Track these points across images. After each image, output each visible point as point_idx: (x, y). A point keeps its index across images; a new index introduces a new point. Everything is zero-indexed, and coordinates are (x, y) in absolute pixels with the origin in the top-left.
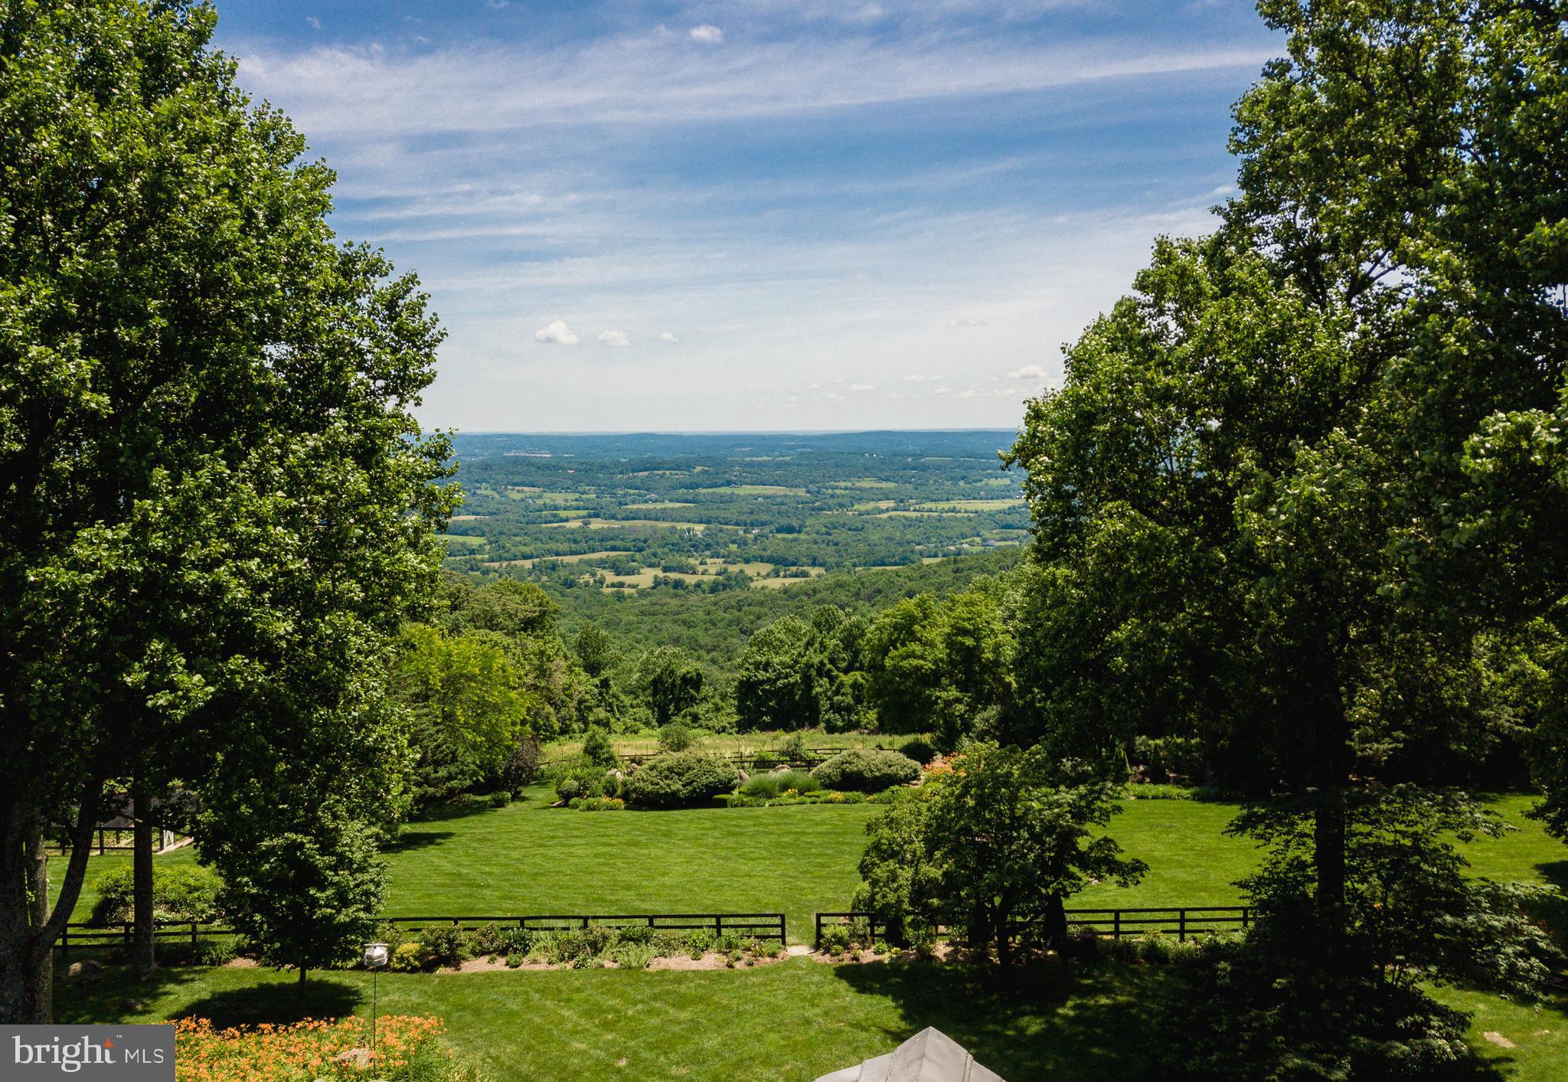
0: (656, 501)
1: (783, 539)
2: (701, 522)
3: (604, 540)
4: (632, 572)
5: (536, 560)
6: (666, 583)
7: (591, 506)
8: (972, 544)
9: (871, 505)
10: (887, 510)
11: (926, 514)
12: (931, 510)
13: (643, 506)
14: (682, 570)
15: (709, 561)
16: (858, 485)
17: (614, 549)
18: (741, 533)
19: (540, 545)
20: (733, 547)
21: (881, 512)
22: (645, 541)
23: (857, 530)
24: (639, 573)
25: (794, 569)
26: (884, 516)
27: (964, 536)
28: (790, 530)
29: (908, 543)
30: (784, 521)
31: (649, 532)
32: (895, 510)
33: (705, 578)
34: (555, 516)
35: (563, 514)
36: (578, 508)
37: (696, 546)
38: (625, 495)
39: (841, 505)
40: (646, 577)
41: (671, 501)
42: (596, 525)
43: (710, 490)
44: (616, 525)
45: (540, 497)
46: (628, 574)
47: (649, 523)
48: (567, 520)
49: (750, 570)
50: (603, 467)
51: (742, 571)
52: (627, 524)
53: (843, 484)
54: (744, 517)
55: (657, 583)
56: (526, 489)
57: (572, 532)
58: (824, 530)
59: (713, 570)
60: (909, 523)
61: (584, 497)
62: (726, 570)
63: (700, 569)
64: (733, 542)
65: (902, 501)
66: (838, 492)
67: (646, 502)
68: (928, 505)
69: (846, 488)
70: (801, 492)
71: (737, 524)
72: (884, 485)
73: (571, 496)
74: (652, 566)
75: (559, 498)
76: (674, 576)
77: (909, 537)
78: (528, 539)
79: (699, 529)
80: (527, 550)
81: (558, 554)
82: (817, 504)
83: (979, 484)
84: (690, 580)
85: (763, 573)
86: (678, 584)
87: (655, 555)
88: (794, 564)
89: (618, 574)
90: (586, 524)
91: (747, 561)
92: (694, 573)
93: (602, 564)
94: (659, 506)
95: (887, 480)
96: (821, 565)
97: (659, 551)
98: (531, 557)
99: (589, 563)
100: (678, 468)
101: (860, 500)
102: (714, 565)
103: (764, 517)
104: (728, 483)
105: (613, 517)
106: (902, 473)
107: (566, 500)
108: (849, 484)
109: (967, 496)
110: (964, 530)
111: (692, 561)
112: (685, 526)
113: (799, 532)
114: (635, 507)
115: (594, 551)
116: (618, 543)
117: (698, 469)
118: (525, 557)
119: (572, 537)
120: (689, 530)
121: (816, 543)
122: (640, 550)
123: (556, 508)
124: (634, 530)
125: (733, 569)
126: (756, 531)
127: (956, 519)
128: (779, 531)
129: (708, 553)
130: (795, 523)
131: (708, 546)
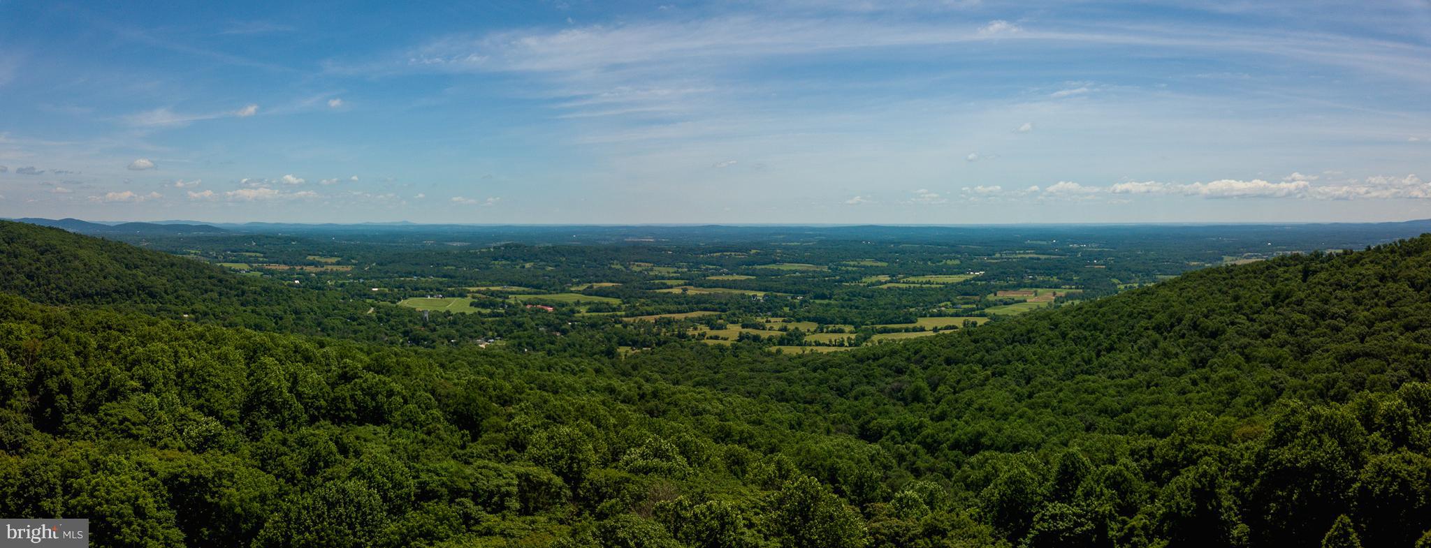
0: (727, 274)
1: (820, 304)
2: (760, 290)
3: (698, 303)
4: (721, 327)
5: (658, 317)
6: (748, 338)
7: (686, 277)
8: (946, 306)
9: (874, 279)
10: (886, 283)
11: (912, 285)
12: (914, 283)
13: (720, 278)
14: (756, 326)
15: (773, 320)
16: (862, 263)
17: (706, 309)
18: (789, 298)
19: (658, 306)
20: (786, 309)
21: (882, 283)
22: (726, 304)
23: (868, 297)
24: (726, 328)
25: (831, 327)
26: (885, 286)
27: (940, 302)
28: (823, 297)
29: (905, 307)
30: (818, 291)
31: (728, 297)
32: (890, 282)
33: (773, 333)
34: (664, 284)
35: (669, 282)
36: (677, 278)
37: (760, 309)
38: (707, 269)
39: (854, 279)
40: (733, 332)
41: (738, 274)
42: (692, 291)
43: (763, 267)
44: (705, 292)
45: (652, 270)
46: (718, 329)
47: (727, 291)
48: (671, 287)
49: (803, 327)
50: (690, 250)
51: (797, 328)
52: (712, 291)
53: (852, 263)
54: (790, 287)
55: (741, 338)
56: (642, 264)
57: (677, 296)
58: (847, 297)
59: (776, 327)
60: (903, 292)
61: (680, 270)
62: (786, 327)
63: (768, 326)
64: (786, 306)
65: (894, 276)
66: (850, 269)
67: (721, 274)
68: (912, 279)
69: (854, 266)
70: (825, 269)
71: (785, 292)
72: (879, 264)
73: (671, 270)
74: (734, 323)
75: (664, 271)
76: (753, 332)
77: (904, 302)
78: (649, 301)
79: (760, 295)
80: (650, 309)
81: (670, 312)
82: (838, 278)
83: (941, 264)
84: (764, 335)
85: (812, 330)
86: (756, 338)
87: (734, 314)
88: (831, 323)
89: (713, 329)
90: (685, 290)
91: (799, 321)
92: (764, 329)
93: (700, 320)
94: (731, 278)
95: (881, 261)
96: (850, 323)
97: (737, 312)
98: (652, 314)
99: (692, 320)
100: (740, 250)
101: (865, 275)
102: (777, 323)
103: (804, 287)
104: (775, 262)
105: (701, 286)
106: (890, 255)
107: (668, 272)
108: (856, 263)
109: (935, 272)
110: (940, 297)
111: (759, 319)
112: (751, 293)
113: (830, 299)
114: (714, 278)
115: (692, 310)
116: (708, 306)
117: (753, 251)
118: (649, 314)
119: (679, 300)
120: (754, 296)
121: (843, 307)
122: (724, 311)
123: (663, 278)
124: (716, 295)
125: (791, 327)
126: (800, 298)
127: (933, 289)
128: (816, 297)
129: (769, 313)
130: (827, 292)
131: (769, 309)
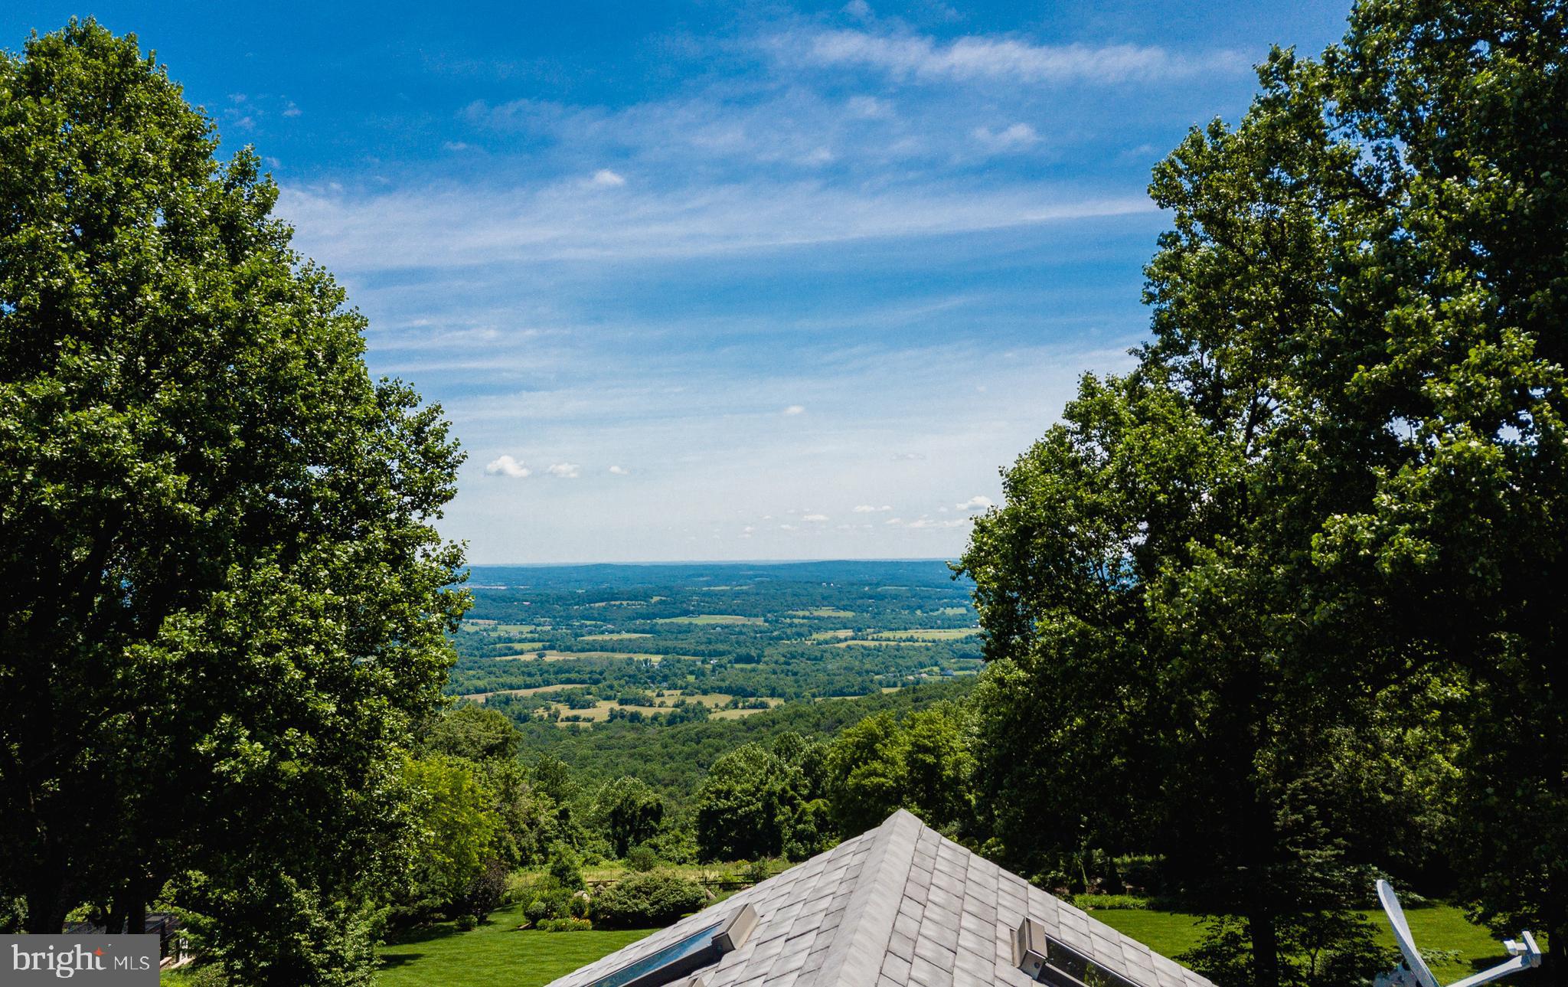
0: (612, 632)
1: (742, 670)
2: (658, 653)
3: (560, 672)
4: (587, 705)
5: (490, 694)
6: (623, 717)
7: (547, 638)
8: (930, 673)
9: (829, 635)
10: (846, 640)
11: (884, 644)
12: (889, 640)
13: (600, 638)
14: (638, 702)
15: (666, 693)
16: (816, 614)
17: (569, 681)
18: (699, 663)
19: (493, 679)
20: (691, 678)
21: (840, 641)
22: (601, 673)
23: (816, 659)
24: (594, 706)
25: (752, 700)
26: (843, 645)
27: (922, 665)
28: (748, 659)
29: (867, 672)
30: (743, 651)
31: (605, 663)
32: (853, 639)
33: (663, 711)
34: (510, 648)
35: (517, 646)
36: (533, 640)
37: (653, 678)
38: (581, 626)
39: (800, 635)
40: (602, 711)
41: (628, 632)
42: (552, 657)
43: (668, 621)
44: (572, 656)
45: (495, 630)
46: (583, 707)
47: (605, 655)
48: (521, 653)
49: (708, 701)
50: (560, 599)
51: (699, 703)
52: (583, 655)
53: (801, 613)
54: (703, 647)
55: (613, 716)
56: (480, 621)
57: (527, 665)
58: (782, 659)
59: (670, 702)
60: (867, 652)
61: (539, 629)
62: (683, 702)
63: (658, 701)
64: (691, 673)
65: (860, 630)
66: (796, 621)
67: (602, 633)
68: (886, 634)
69: (804, 617)
70: (760, 621)
71: (695, 654)
72: (842, 614)
73: (526, 629)
74: (608, 698)
75: (514, 630)
76: (630, 709)
77: (868, 666)
78: (481, 673)
79: (656, 659)
80: (481, 684)
81: (511, 688)
82: (775, 633)
83: (936, 613)
84: (647, 712)
85: (722, 705)
86: (635, 717)
87: (611, 687)
88: (752, 695)
89: (573, 707)
90: (541, 656)
91: (705, 693)
92: (651, 705)
93: (557, 697)
94: (615, 637)
95: (845, 609)
96: (780, 696)
97: (616, 683)
98: (484, 691)
99: (544, 697)
100: (636, 598)
101: (818, 629)
102: (671, 698)
103: (721, 647)
104: (686, 613)
105: (569, 649)
106: (859, 602)
107: (522, 633)
108: (807, 613)
109: (925, 625)
110: (923, 659)
111: (649, 693)
112: (642, 657)
113: (758, 662)
114: (590, 638)
115: (548, 683)
116: (573, 676)
117: (656, 599)
118: (478, 691)
119: (526, 670)
120: (646, 661)
121: (775, 672)
122: (596, 682)
123: (510, 640)
124: (590, 662)
125: (691, 701)
126: (714, 661)
127: (915, 649)
128: (738, 660)
129: (665, 684)
130: (754, 653)
131: (665, 678)
